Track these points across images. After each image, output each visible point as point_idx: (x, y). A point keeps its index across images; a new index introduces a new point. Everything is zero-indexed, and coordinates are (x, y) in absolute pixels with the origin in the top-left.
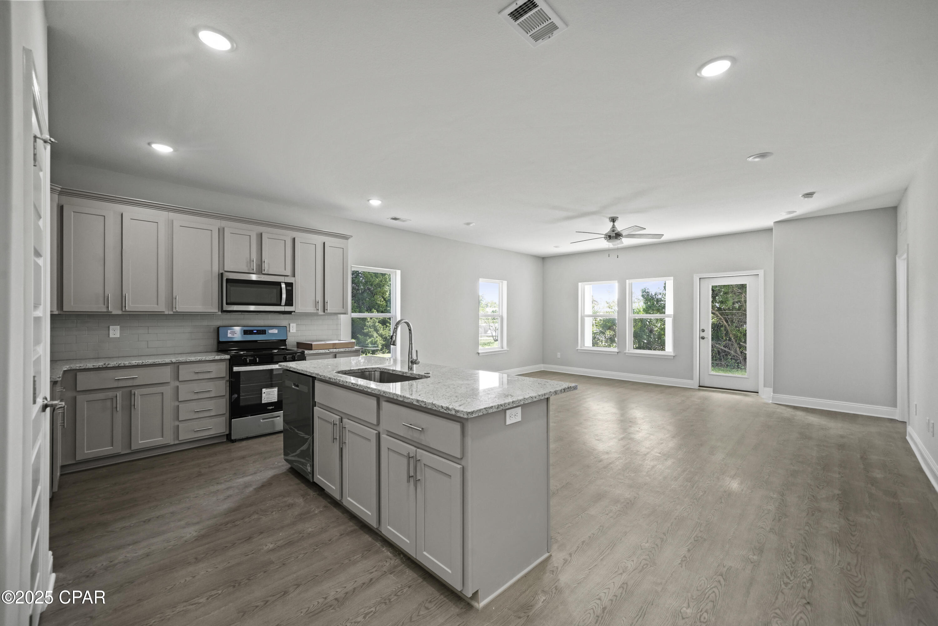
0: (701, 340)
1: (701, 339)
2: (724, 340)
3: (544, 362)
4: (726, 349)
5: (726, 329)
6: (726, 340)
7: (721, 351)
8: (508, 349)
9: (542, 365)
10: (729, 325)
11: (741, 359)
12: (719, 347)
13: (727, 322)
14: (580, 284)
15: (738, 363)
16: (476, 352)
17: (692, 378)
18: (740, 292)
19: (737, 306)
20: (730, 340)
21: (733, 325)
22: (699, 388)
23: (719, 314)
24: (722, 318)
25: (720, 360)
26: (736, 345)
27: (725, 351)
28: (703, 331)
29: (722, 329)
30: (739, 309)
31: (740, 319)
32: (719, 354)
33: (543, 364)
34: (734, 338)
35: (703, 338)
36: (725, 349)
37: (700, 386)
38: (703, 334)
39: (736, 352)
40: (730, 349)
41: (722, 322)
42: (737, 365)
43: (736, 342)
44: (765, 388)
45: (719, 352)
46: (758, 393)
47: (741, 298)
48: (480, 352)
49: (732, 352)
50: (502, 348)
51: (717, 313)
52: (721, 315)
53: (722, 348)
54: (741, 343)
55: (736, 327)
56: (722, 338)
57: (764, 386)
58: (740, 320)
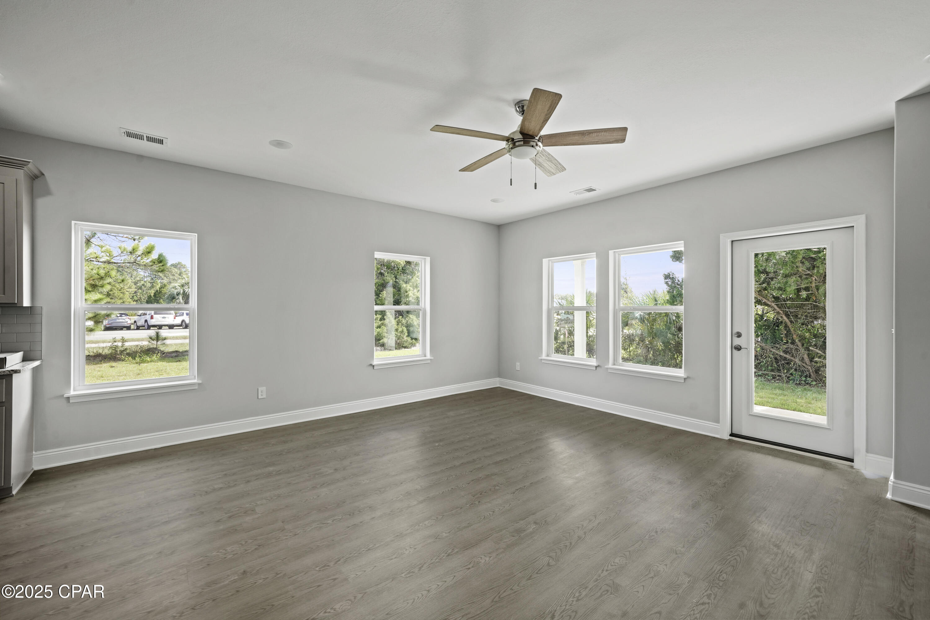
0: (735, 352)
1: (734, 350)
2: (785, 343)
3: (500, 374)
4: (788, 356)
5: (786, 326)
6: (787, 342)
7: (779, 358)
8: (433, 358)
9: (498, 379)
10: (791, 322)
11: (811, 371)
12: (777, 352)
13: (787, 316)
14: (545, 261)
15: (806, 377)
16: (369, 364)
17: (717, 420)
18: (809, 274)
19: (804, 294)
20: (793, 343)
21: (797, 321)
22: (731, 438)
23: (776, 307)
24: (781, 312)
25: (779, 370)
26: (802, 350)
27: (785, 359)
28: (739, 335)
29: (782, 327)
30: (808, 299)
31: (809, 313)
32: (777, 363)
33: (499, 377)
34: (800, 341)
35: (738, 348)
36: (785, 355)
37: (732, 435)
38: (737, 341)
39: (802, 360)
40: (793, 356)
41: (782, 317)
42: (804, 379)
43: (803, 345)
44: (869, 455)
45: (776, 359)
46: (852, 460)
47: (811, 283)
48: (375, 363)
49: (797, 360)
50: (425, 356)
51: (773, 304)
52: (780, 308)
53: (782, 354)
54: (810, 348)
55: (803, 324)
56: (782, 341)
57: (867, 451)
58: (809, 315)
